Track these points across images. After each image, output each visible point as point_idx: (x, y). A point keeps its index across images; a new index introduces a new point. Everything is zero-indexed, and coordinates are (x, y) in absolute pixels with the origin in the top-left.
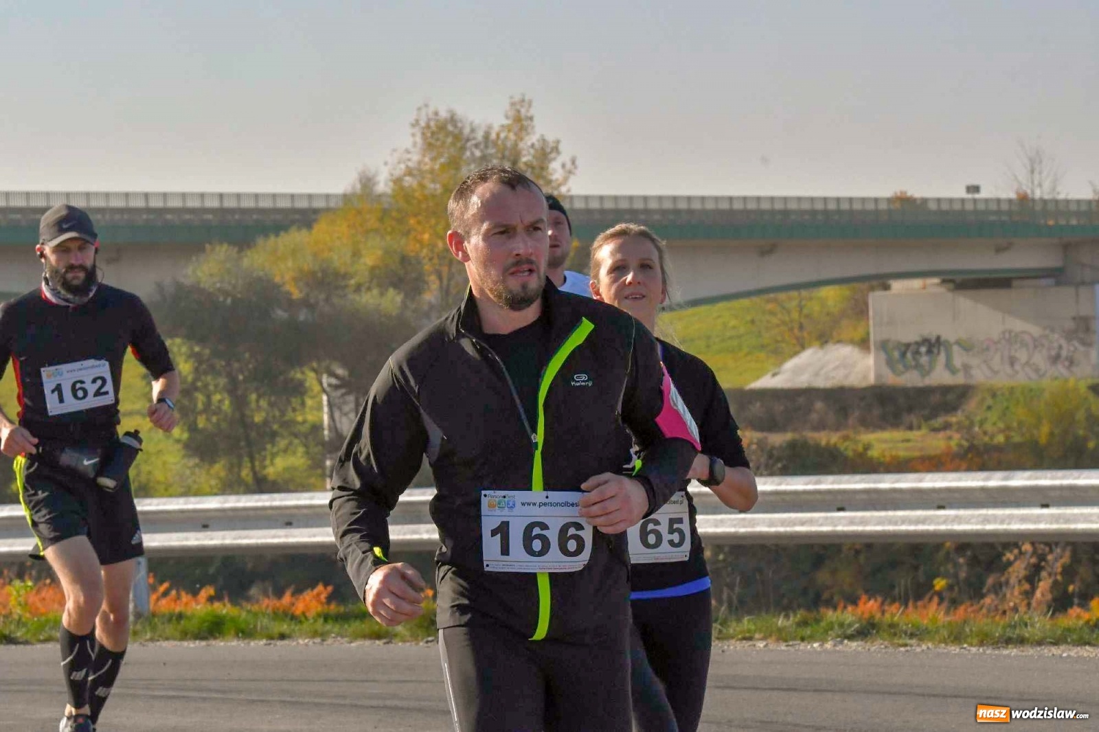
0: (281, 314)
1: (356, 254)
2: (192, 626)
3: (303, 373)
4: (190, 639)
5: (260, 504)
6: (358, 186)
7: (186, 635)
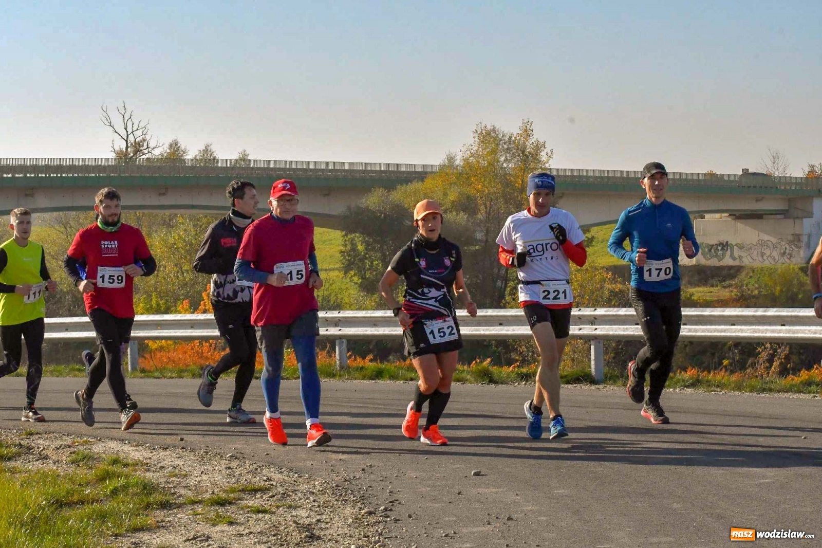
2: (368, 373)
4: (367, 379)
6: (447, 161)
7: (365, 377)
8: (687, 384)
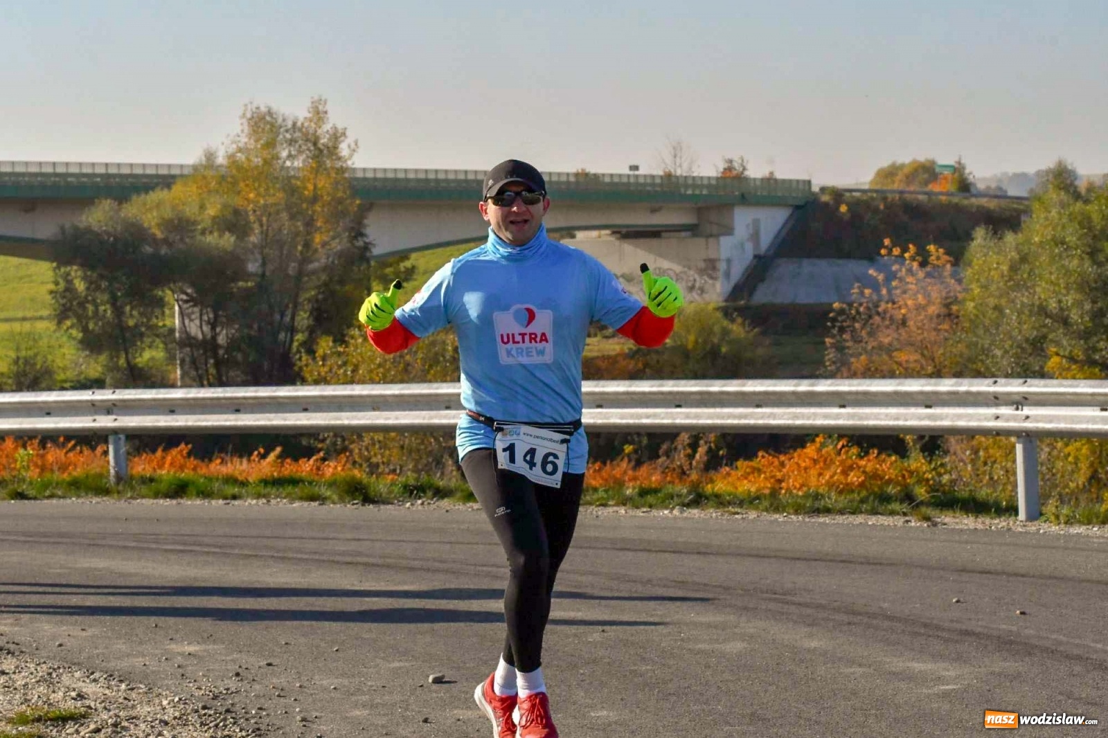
0: (148, 249)
1: (202, 207)
2: (163, 487)
3: (163, 291)
4: (161, 497)
5: (215, 395)
6: (204, 159)
7: (158, 495)
8: (687, 501)
